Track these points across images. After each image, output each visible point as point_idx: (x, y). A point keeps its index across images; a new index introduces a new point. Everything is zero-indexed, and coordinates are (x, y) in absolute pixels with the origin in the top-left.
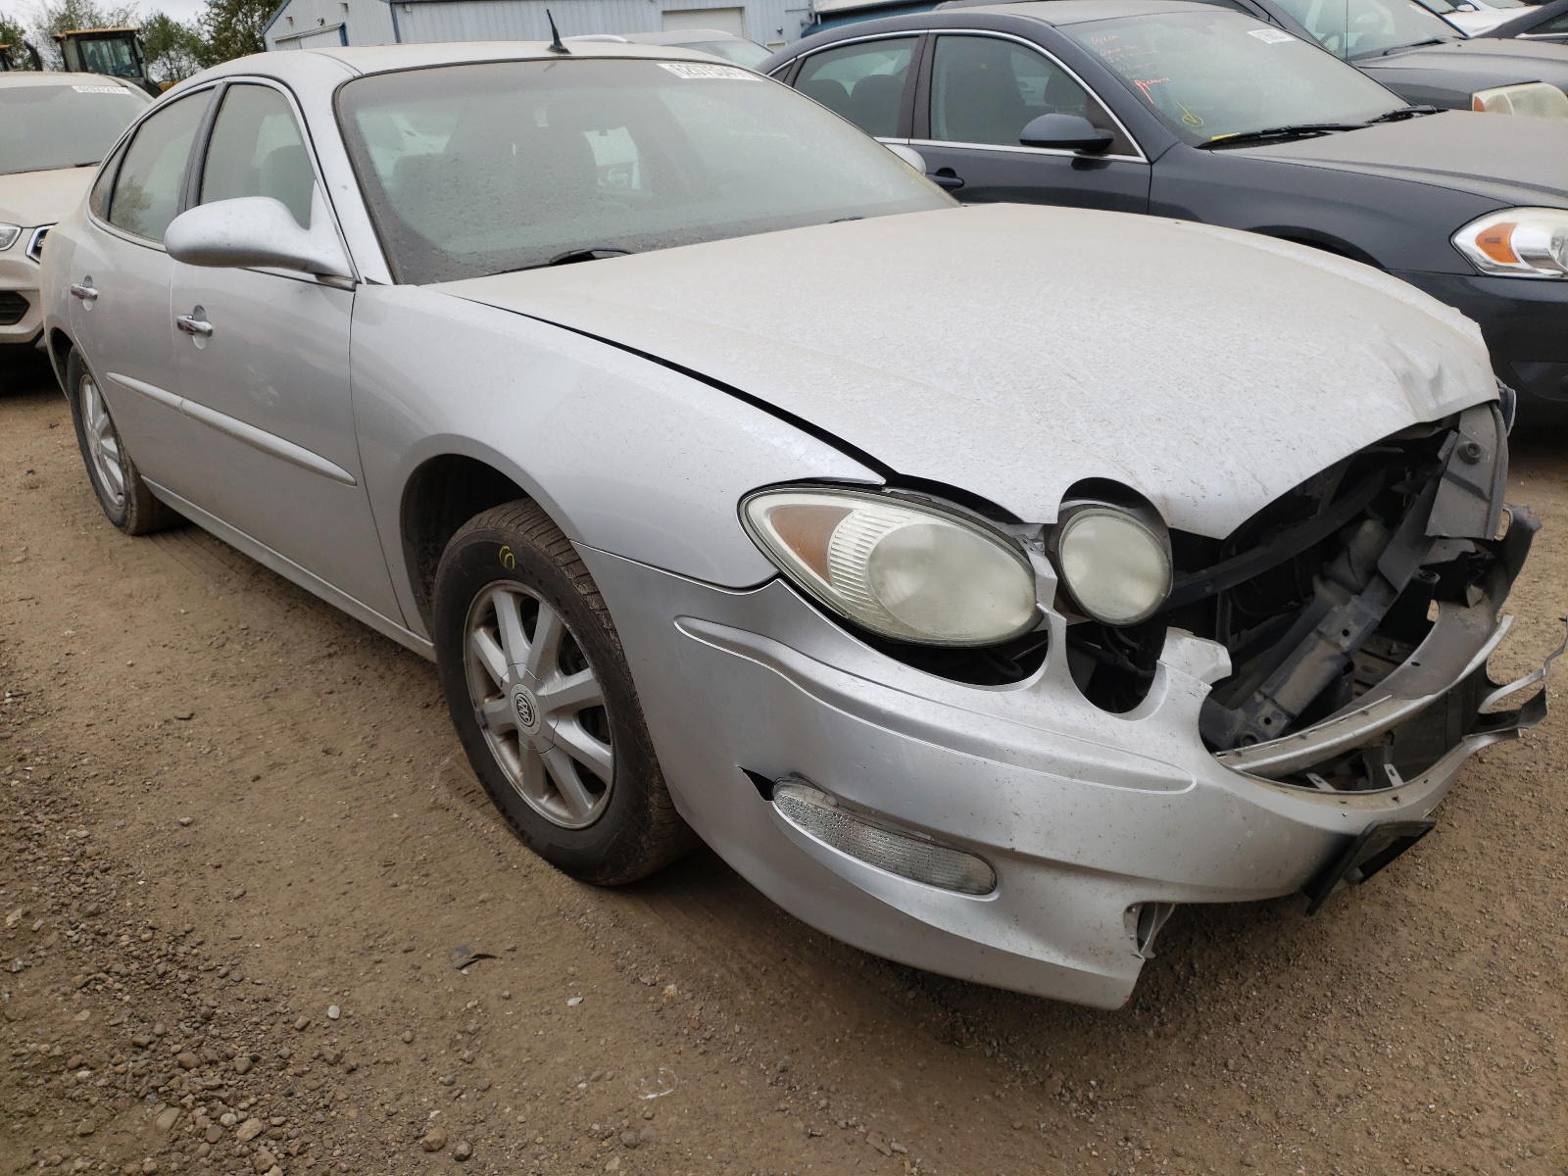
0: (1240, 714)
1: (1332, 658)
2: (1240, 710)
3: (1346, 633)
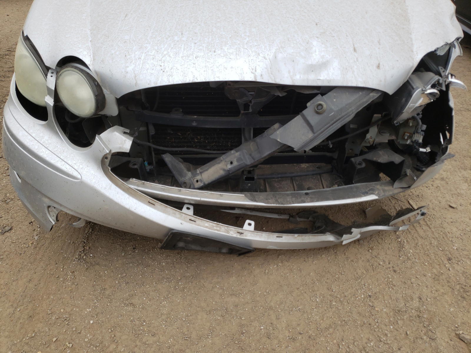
0: (189, 174)
1: (224, 170)
2: (190, 173)
3: (231, 163)
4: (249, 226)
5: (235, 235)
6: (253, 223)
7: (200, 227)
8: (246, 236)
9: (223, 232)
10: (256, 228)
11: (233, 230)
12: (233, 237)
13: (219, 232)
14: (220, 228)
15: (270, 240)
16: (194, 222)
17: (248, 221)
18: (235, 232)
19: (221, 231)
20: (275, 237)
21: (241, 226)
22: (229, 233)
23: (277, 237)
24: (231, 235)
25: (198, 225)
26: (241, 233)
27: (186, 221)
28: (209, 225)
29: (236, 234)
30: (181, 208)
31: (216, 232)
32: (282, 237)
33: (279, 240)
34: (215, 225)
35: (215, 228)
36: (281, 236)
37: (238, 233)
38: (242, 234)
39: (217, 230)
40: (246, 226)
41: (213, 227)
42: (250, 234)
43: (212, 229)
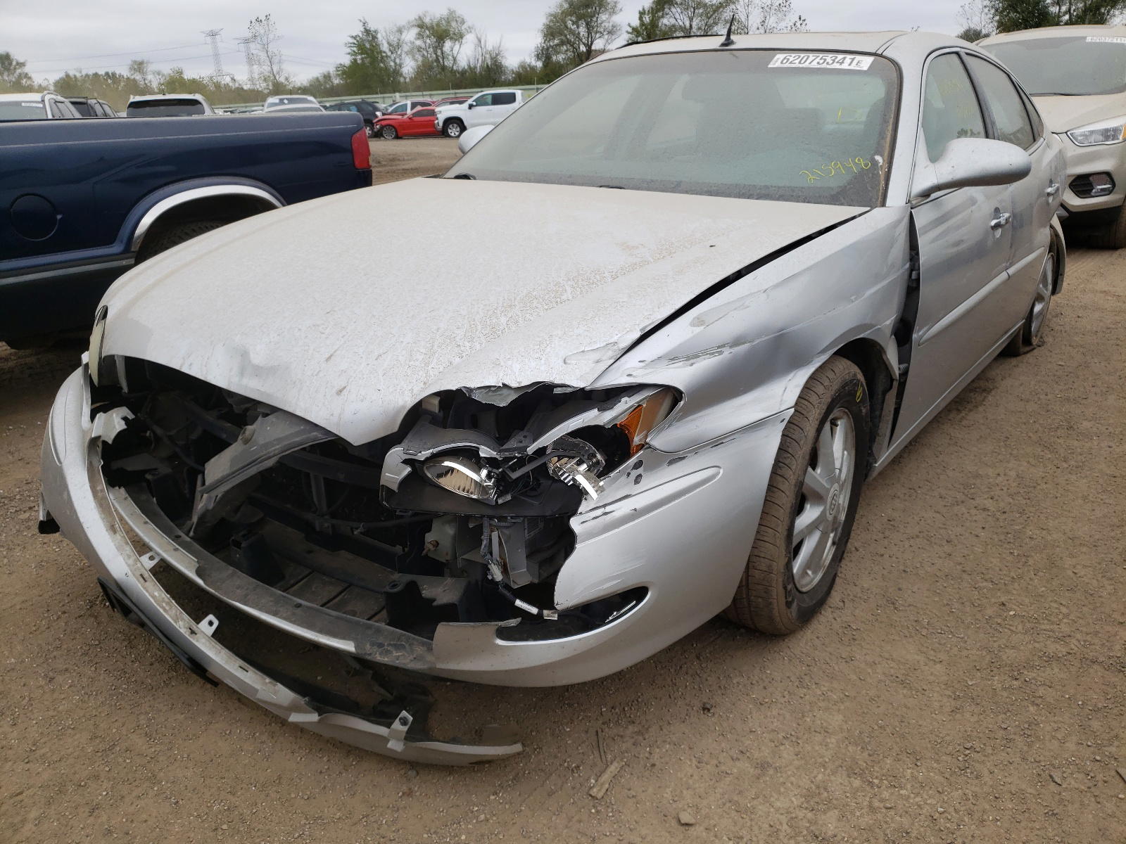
4: (208, 626)
5: (183, 631)
6: (216, 623)
7: (145, 592)
8: (197, 641)
9: (171, 617)
10: (216, 635)
11: (185, 621)
12: (179, 631)
13: (164, 613)
14: (170, 609)
15: (227, 667)
16: (143, 581)
17: (211, 617)
18: (187, 625)
19: (168, 614)
20: (238, 665)
21: (198, 620)
22: (176, 622)
23: (241, 667)
24: (177, 627)
25: (145, 588)
26: (193, 632)
27: (134, 575)
28: (160, 596)
29: (185, 630)
30: (141, 554)
31: (161, 611)
32: (247, 671)
33: (240, 674)
34: (167, 600)
35: (164, 605)
36: (246, 668)
37: (190, 629)
38: (194, 635)
39: (165, 610)
40: (204, 623)
41: (163, 601)
42: (203, 640)
43: (158, 604)
